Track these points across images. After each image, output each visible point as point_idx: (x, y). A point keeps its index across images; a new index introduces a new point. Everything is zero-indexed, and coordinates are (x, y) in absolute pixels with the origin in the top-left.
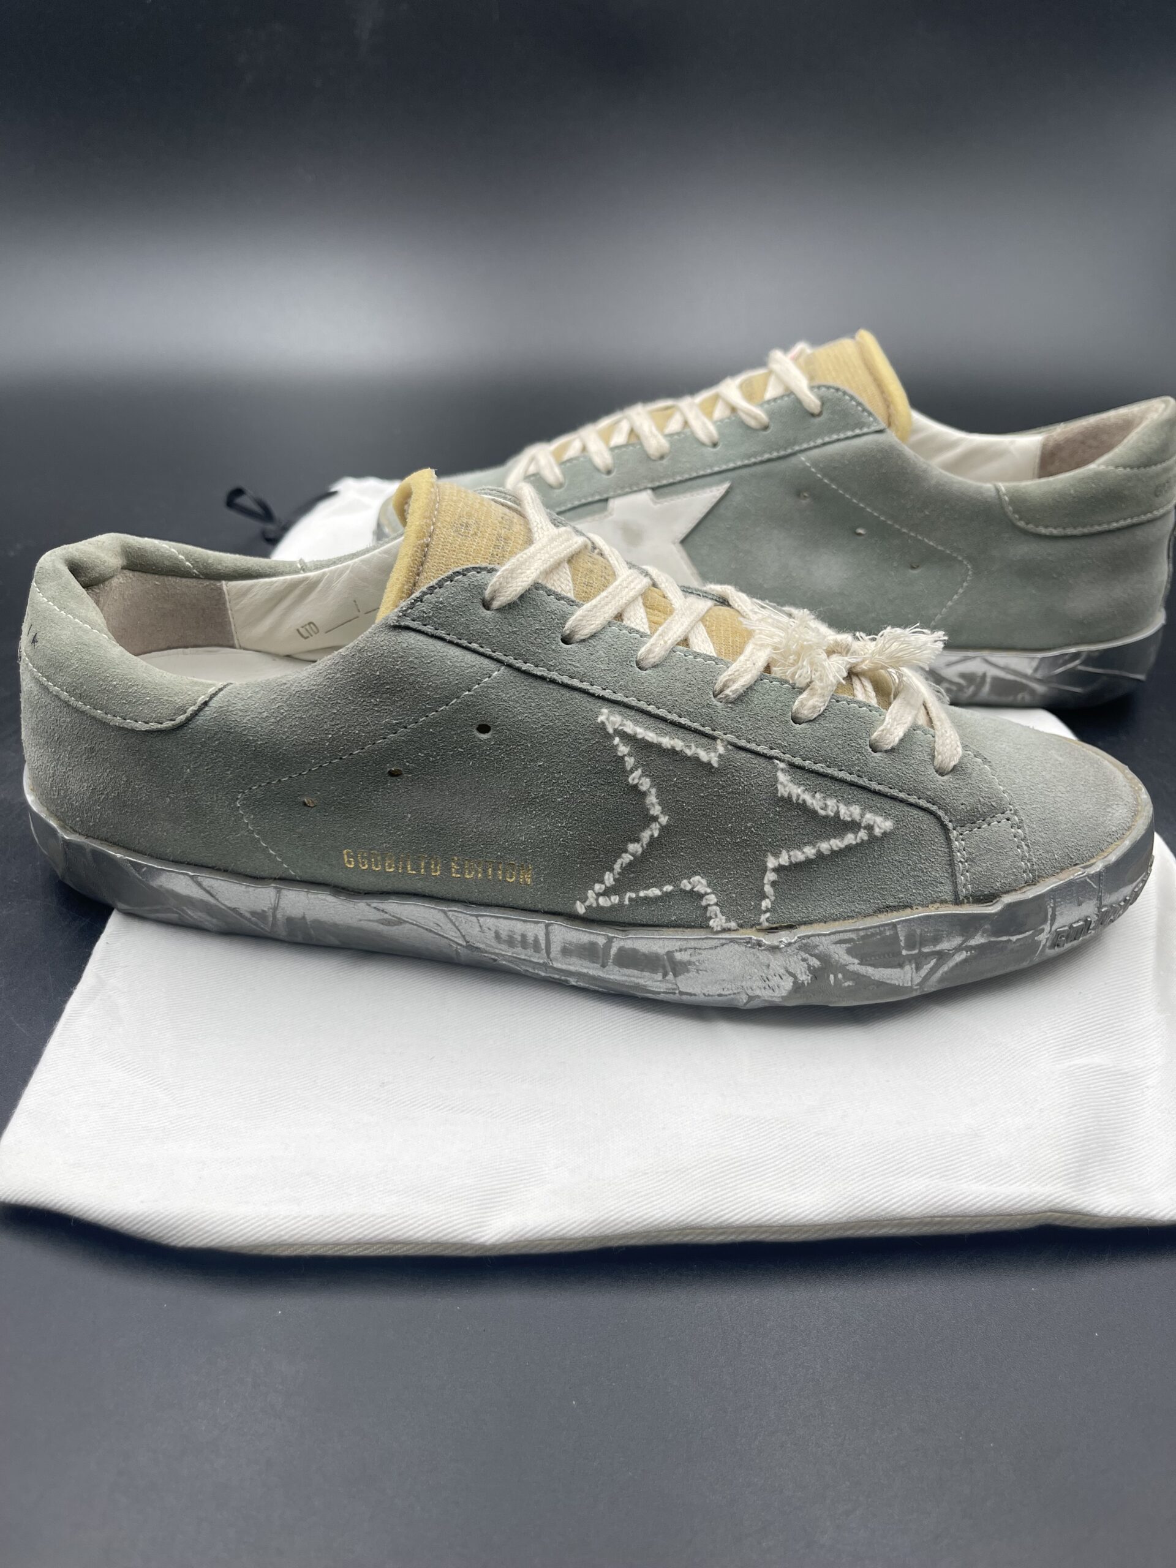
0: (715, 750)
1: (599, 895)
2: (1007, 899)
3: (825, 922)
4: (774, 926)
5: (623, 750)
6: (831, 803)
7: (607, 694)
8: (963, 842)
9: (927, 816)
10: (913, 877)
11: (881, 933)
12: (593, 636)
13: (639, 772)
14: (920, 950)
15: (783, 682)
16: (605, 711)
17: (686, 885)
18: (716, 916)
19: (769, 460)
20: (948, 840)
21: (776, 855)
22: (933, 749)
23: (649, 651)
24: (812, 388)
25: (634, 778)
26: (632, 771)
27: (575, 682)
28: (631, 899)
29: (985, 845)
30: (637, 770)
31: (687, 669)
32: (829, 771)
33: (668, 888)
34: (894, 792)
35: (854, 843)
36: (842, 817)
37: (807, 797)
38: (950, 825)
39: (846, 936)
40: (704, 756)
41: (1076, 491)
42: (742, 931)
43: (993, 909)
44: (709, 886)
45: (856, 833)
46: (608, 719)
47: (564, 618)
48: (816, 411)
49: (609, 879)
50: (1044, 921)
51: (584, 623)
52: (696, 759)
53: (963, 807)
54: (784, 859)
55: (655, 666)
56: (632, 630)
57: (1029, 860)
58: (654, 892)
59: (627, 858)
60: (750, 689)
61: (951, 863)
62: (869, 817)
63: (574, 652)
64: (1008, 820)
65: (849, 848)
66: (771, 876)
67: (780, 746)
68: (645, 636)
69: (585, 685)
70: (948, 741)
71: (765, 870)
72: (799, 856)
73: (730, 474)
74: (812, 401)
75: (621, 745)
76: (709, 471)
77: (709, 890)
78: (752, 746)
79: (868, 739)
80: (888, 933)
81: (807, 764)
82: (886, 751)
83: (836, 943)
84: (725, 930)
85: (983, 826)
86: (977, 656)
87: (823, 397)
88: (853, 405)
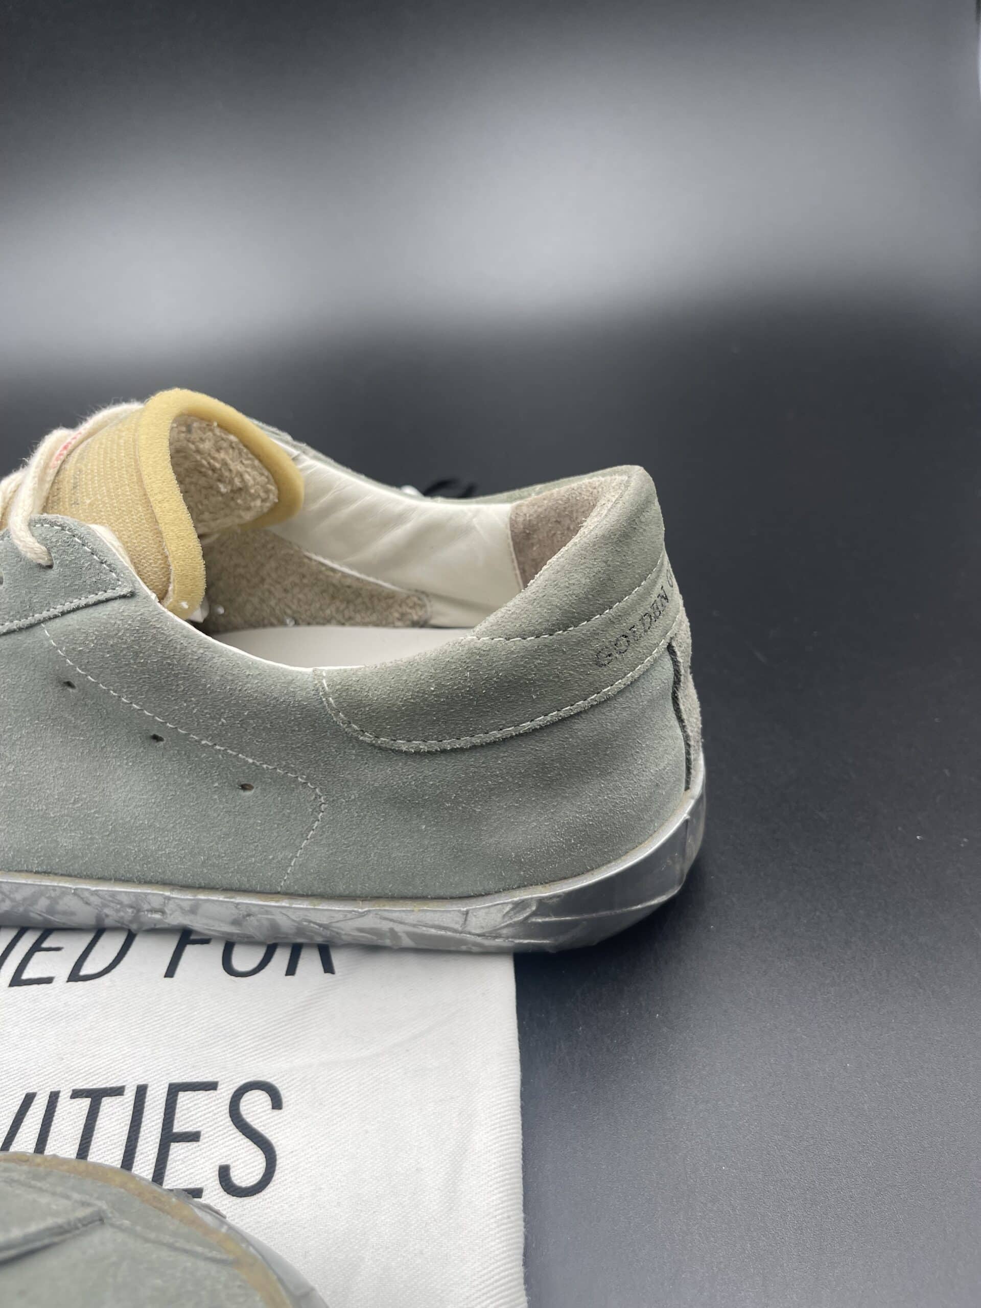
24: (32, 525)
48: (44, 562)
74: (34, 547)
86: (369, 911)
87: (45, 539)
88: (86, 552)
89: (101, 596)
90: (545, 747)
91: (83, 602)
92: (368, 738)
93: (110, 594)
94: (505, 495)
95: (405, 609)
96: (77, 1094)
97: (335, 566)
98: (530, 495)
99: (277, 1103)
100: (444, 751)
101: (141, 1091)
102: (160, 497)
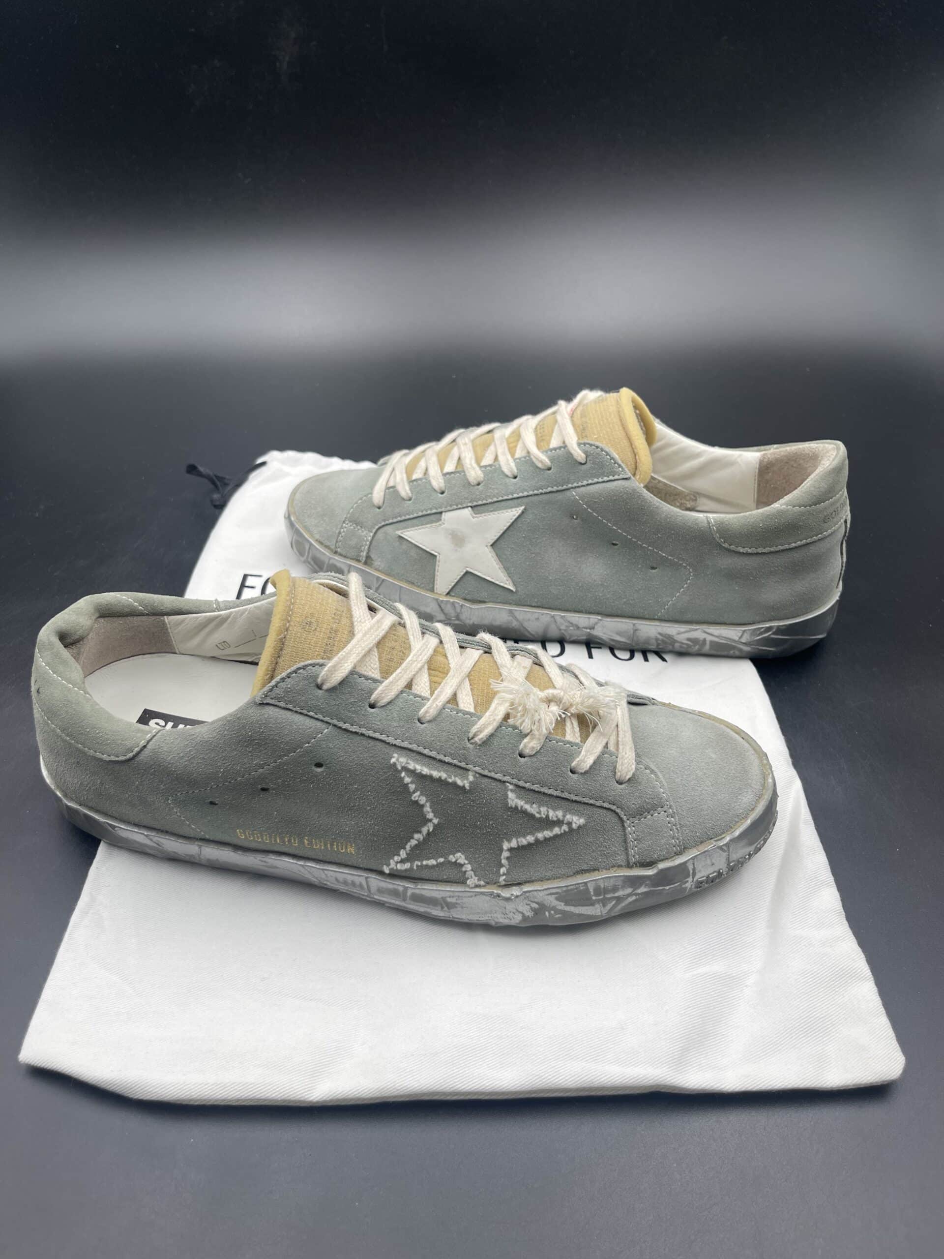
0: (467, 779)
1: (397, 863)
2: (662, 866)
3: (542, 881)
4: (509, 883)
5: (407, 780)
6: (543, 810)
7: (398, 742)
8: (633, 828)
9: (609, 813)
10: (600, 851)
11: (577, 888)
12: (389, 703)
13: (418, 793)
14: (604, 896)
15: (515, 727)
16: (396, 755)
17: (452, 858)
18: (472, 877)
19: (551, 492)
20: (624, 828)
21: (509, 841)
22: (615, 768)
23: (426, 712)
24: (579, 444)
25: (415, 796)
26: (414, 792)
27: (377, 735)
28: (417, 866)
29: (648, 830)
30: (416, 792)
31: (452, 722)
32: (542, 790)
33: (441, 860)
34: (586, 800)
35: (559, 833)
36: (550, 818)
37: (527, 807)
38: (625, 818)
39: (554, 891)
40: (459, 782)
41: (763, 524)
42: (488, 886)
43: (650, 872)
44: (466, 859)
45: (560, 827)
46: (397, 760)
47: (371, 692)
48: (583, 462)
49: (403, 854)
50: (688, 876)
51: (383, 695)
52: (454, 784)
53: (633, 806)
54: (514, 844)
55: (429, 721)
56: (416, 696)
57: (678, 839)
58: (432, 862)
59: (413, 842)
60: (492, 736)
61: (625, 841)
62: (569, 817)
63: (377, 714)
64: (665, 812)
65: (556, 836)
66: (506, 854)
67: (510, 775)
68: (425, 700)
69: (383, 737)
70: (626, 761)
71: (501, 850)
72: (524, 841)
73: (525, 500)
74: (579, 454)
75: (406, 777)
76: (510, 497)
77: (466, 862)
78: (493, 774)
79: (569, 767)
80: (582, 888)
81: (527, 785)
82: (581, 773)
83: (548, 895)
84: (477, 886)
85: (648, 817)
86: (699, 629)
87: (587, 451)
88: (608, 459)
89: (611, 478)
90: (797, 556)
91: (600, 480)
92: (726, 545)
93: (616, 477)
94: (755, 448)
95: (683, 501)
98: (770, 449)
100: (757, 554)
102: (637, 437)
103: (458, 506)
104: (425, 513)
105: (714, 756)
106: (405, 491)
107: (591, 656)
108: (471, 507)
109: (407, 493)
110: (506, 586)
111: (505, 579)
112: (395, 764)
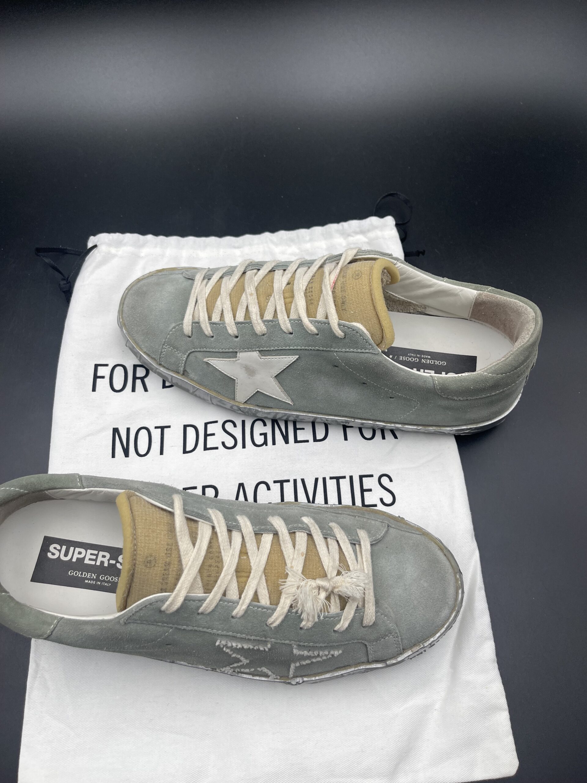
0: (267, 646)
2: (389, 662)
3: (315, 674)
4: (295, 676)
5: (228, 651)
6: (316, 652)
7: (219, 632)
8: (372, 647)
9: (357, 644)
12: (213, 611)
15: (296, 615)
16: (219, 640)
17: (259, 669)
18: (272, 676)
19: (318, 350)
20: (366, 648)
21: (295, 664)
22: (363, 621)
23: (238, 612)
24: (339, 325)
25: (234, 655)
27: (204, 630)
29: (382, 646)
31: (255, 614)
32: (315, 645)
34: (343, 643)
35: (326, 658)
36: (320, 655)
37: (306, 653)
38: (367, 644)
40: (262, 649)
42: (282, 678)
43: (381, 665)
44: (268, 669)
46: (220, 643)
47: (198, 607)
48: (342, 337)
51: (207, 609)
52: (258, 650)
53: (373, 638)
54: (298, 665)
55: (240, 617)
56: (229, 602)
57: (399, 648)
59: (234, 666)
60: (282, 623)
61: (367, 652)
62: (332, 653)
63: (203, 619)
64: (393, 636)
65: (324, 660)
66: (293, 668)
67: (294, 640)
68: (235, 603)
69: (209, 631)
70: (369, 614)
71: (290, 667)
72: (304, 663)
73: (299, 352)
74: (339, 333)
75: (227, 649)
76: (287, 348)
77: (268, 671)
78: (283, 642)
79: (333, 631)
81: (306, 644)
82: (341, 632)
84: (275, 679)
85: (382, 640)
89: (363, 351)
91: (356, 350)
92: (445, 396)
93: (367, 351)
96: (331, 478)
97: (396, 295)
99: (391, 480)
100: (467, 400)
101: (351, 478)
103: (249, 348)
104: (224, 350)
105: (425, 585)
106: (208, 330)
107: (346, 439)
108: (259, 351)
109: (209, 333)
110: (286, 401)
111: (286, 397)
112: (219, 645)
